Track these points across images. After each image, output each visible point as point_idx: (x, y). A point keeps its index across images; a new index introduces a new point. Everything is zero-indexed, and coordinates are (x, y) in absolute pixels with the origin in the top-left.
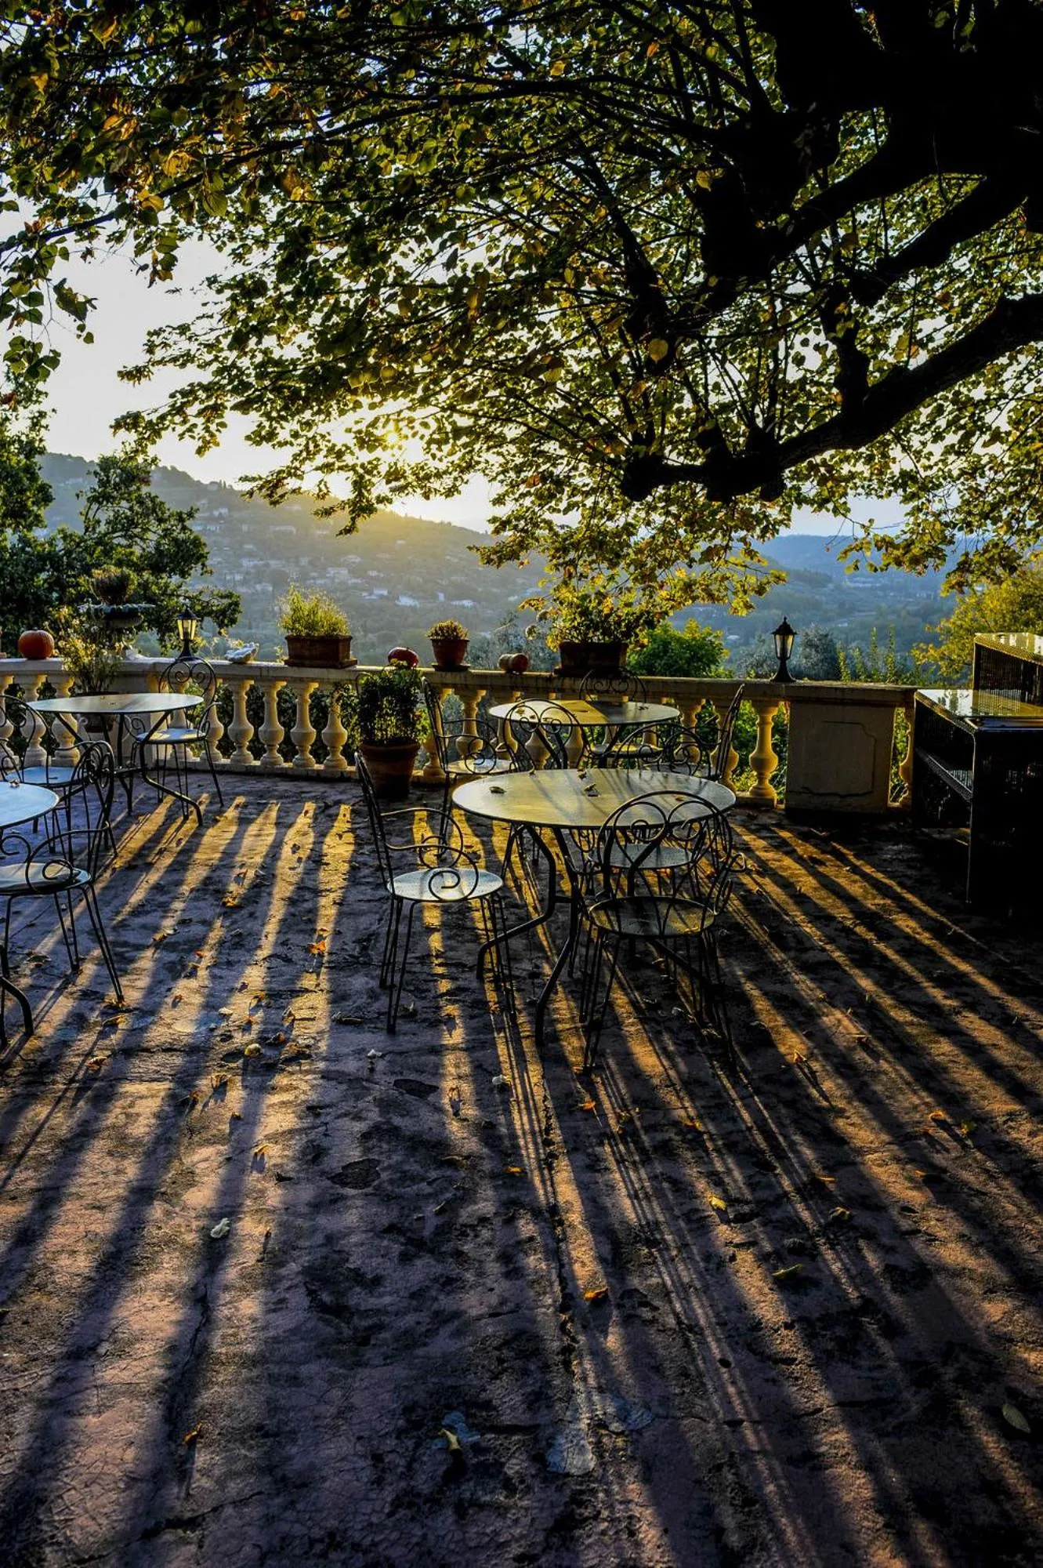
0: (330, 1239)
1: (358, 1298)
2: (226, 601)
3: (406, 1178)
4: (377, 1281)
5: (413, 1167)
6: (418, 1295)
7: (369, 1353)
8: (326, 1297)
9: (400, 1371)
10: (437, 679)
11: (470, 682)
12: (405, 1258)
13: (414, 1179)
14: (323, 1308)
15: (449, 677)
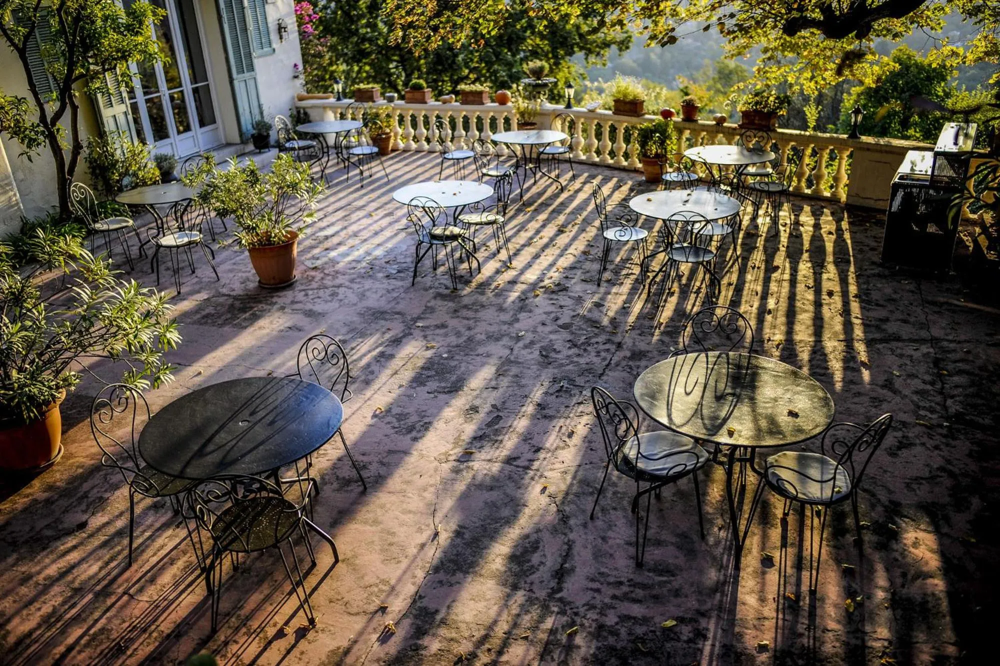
0: (551, 341)
1: (553, 355)
2: (626, 35)
3: (581, 329)
4: (559, 352)
5: (584, 327)
6: (569, 357)
7: (550, 366)
8: (544, 353)
9: (556, 371)
10: (681, 126)
11: (697, 128)
12: (570, 348)
13: (583, 330)
14: (542, 355)
15: (687, 125)
